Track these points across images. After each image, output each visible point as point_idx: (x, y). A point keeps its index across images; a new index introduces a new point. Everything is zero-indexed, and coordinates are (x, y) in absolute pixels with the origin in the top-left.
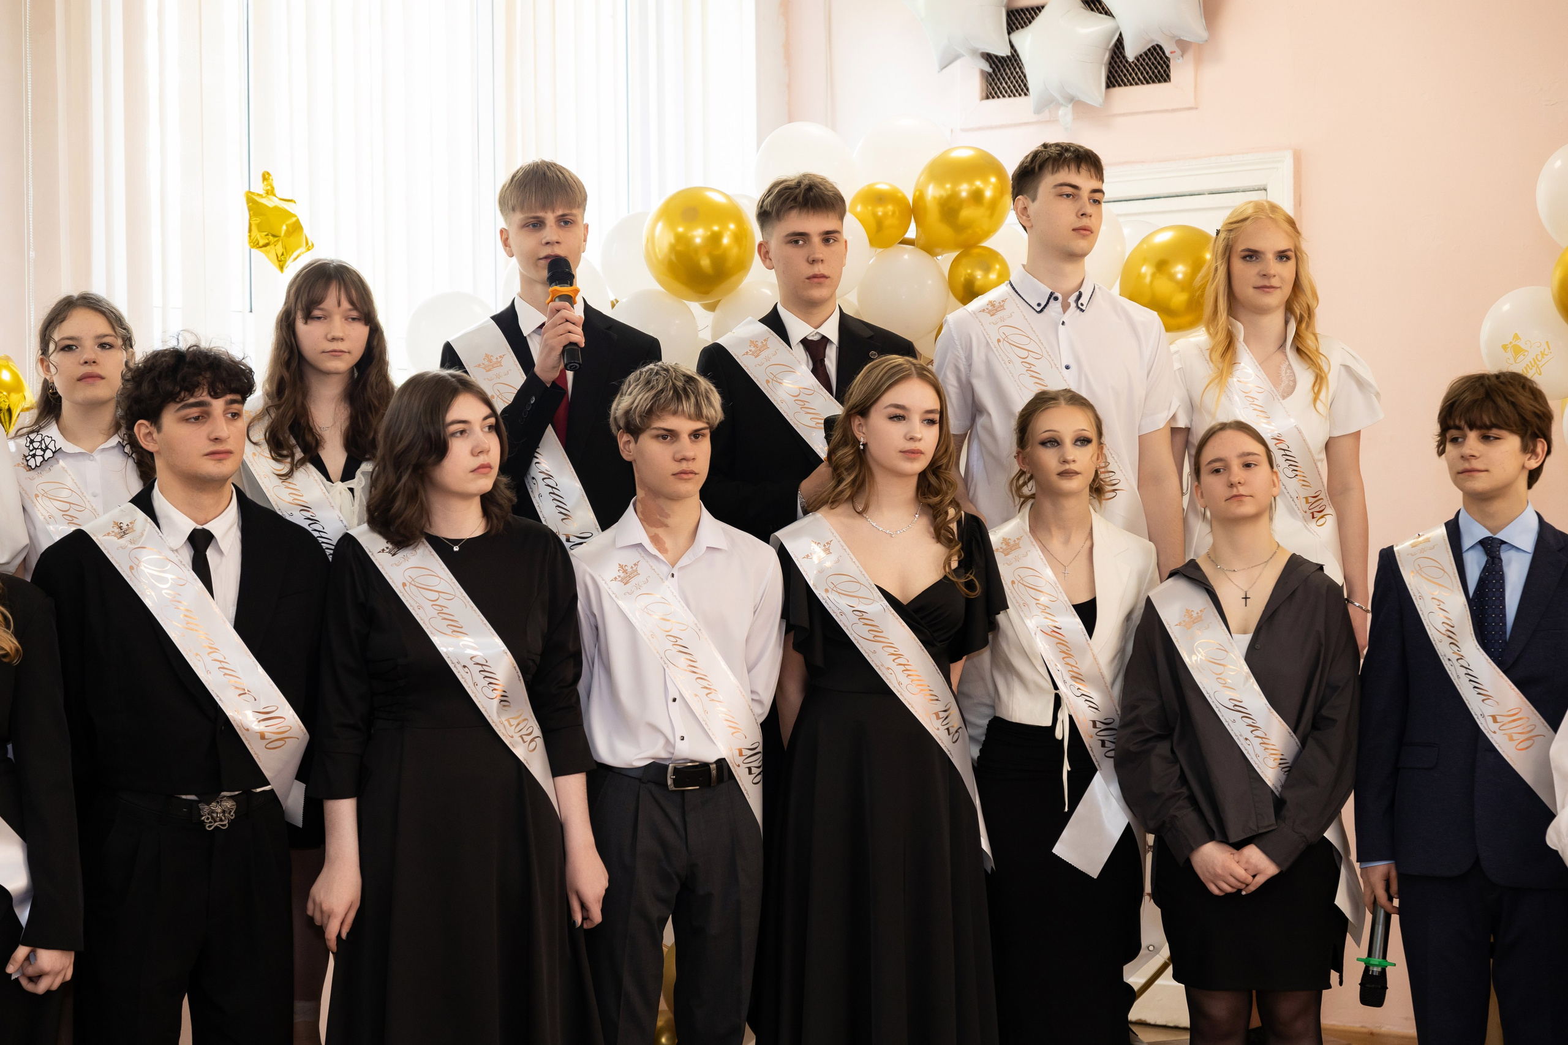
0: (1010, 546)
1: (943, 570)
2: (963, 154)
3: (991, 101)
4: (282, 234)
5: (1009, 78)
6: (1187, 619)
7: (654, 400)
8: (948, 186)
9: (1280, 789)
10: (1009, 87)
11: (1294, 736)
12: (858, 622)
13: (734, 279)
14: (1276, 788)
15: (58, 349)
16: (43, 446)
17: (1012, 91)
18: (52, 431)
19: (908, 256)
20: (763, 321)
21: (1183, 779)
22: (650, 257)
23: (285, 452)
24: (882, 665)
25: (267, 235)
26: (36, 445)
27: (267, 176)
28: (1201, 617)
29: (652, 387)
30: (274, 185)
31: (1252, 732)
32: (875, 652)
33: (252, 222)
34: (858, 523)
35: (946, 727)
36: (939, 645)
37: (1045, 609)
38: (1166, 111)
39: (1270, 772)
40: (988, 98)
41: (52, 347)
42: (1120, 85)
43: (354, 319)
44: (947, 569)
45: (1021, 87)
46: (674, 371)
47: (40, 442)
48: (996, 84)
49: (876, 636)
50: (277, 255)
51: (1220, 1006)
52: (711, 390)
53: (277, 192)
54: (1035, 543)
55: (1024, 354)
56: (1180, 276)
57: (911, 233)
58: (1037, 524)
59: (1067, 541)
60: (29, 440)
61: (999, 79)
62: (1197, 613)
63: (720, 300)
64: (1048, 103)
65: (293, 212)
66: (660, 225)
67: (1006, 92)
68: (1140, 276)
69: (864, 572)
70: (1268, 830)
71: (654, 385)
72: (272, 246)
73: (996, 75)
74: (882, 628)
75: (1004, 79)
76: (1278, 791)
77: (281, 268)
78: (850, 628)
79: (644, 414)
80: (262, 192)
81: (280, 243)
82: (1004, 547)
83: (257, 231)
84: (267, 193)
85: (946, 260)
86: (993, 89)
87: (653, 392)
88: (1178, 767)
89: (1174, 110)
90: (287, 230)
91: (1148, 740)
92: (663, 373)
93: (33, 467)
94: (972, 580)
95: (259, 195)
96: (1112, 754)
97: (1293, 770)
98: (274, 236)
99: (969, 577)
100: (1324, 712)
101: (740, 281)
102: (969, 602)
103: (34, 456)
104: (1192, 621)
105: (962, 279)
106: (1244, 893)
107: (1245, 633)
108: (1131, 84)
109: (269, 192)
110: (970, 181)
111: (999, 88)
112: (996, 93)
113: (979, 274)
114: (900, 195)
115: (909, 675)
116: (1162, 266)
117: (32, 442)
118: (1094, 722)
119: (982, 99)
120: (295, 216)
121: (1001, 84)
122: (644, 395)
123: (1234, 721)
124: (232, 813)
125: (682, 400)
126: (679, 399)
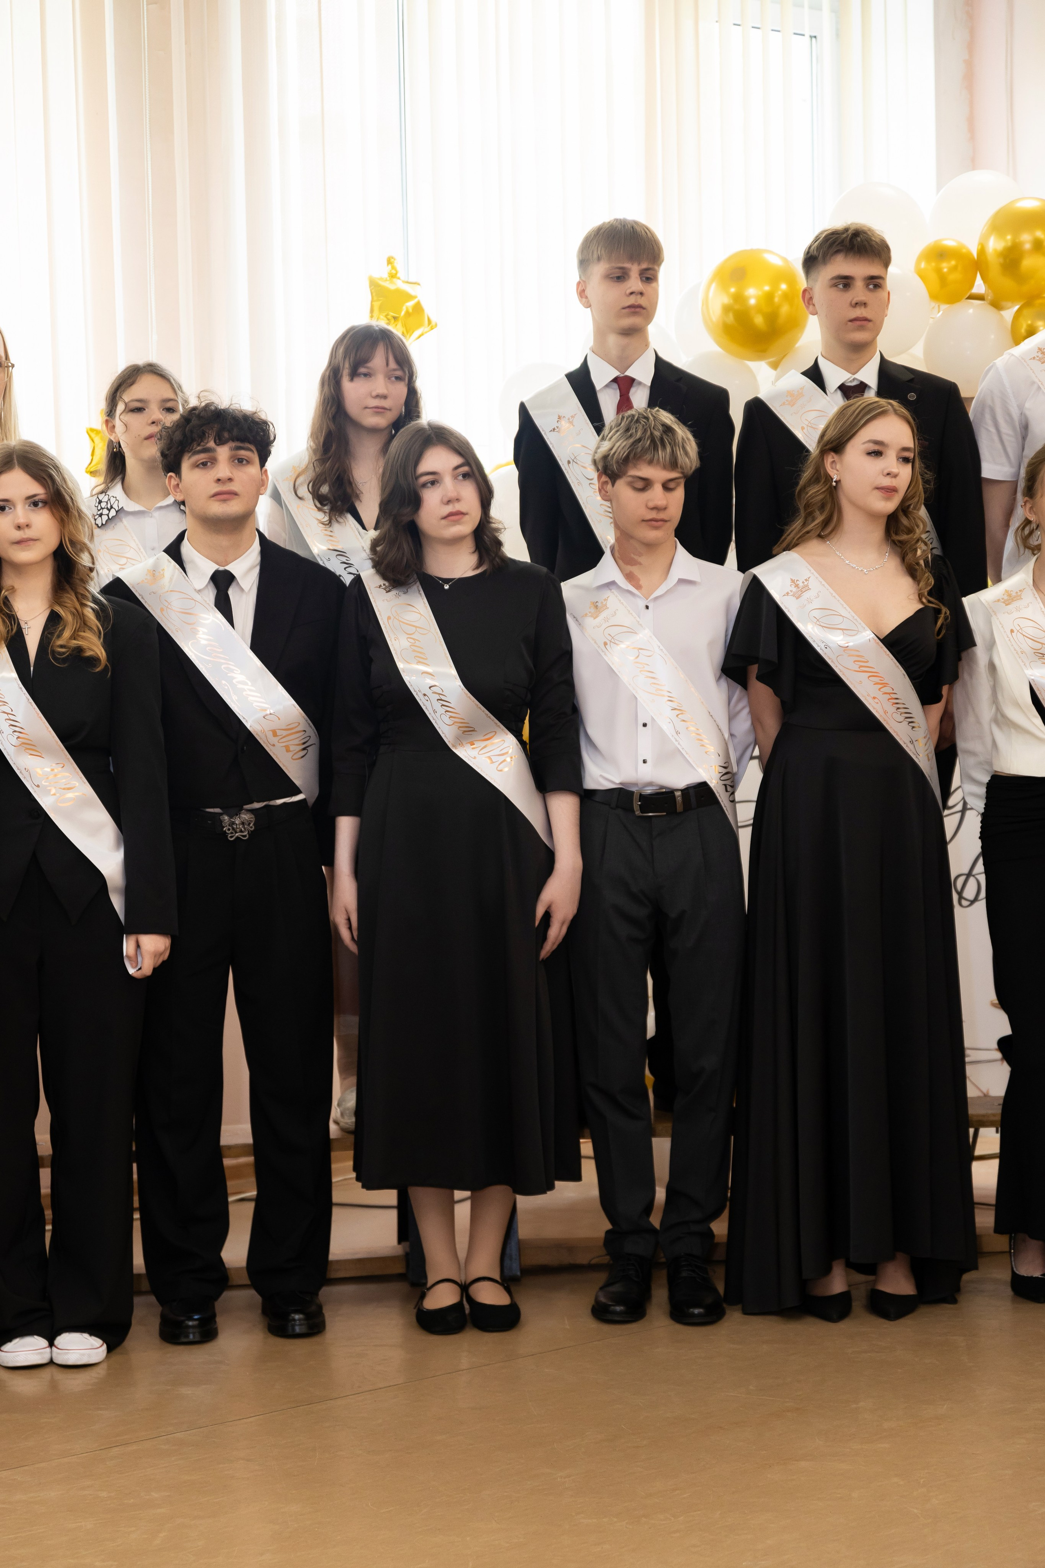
0: (1012, 598)
2: (1028, 204)
7: (631, 448)
8: (1012, 237)
13: (788, 336)
15: (127, 410)
16: (109, 506)
18: (117, 491)
19: (973, 310)
20: (805, 373)
26: (102, 505)
27: (392, 260)
29: (631, 436)
41: (120, 407)
43: (395, 378)
44: (920, 605)
46: (654, 420)
47: (106, 502)
49: (861, 666)
52: (688, 439)
53: (400, 275)
54: (1037, 594)
57: (979, 288)
58: (1041, 579)
60: (97, 500)
63: (782, 359)
65: (415, 294)
66: (714, 287)
71: (633, 433)
79: (621, 461)
80: (386, 276)
85: (1010, 313)
87: (631, 440)
92: (643, 421)
93: (100, 525)
95: (382, 279)
101: (795, 340)
103: (101, 515)
109: (393, 276)
110: (1031, 231)
114: (964, 251)
115: (894, 704)
117: (100, 502)
120: (416, 297)
122: (622, 442)
124: (251, 825)
125: (658, 450)
126: (655, 448)
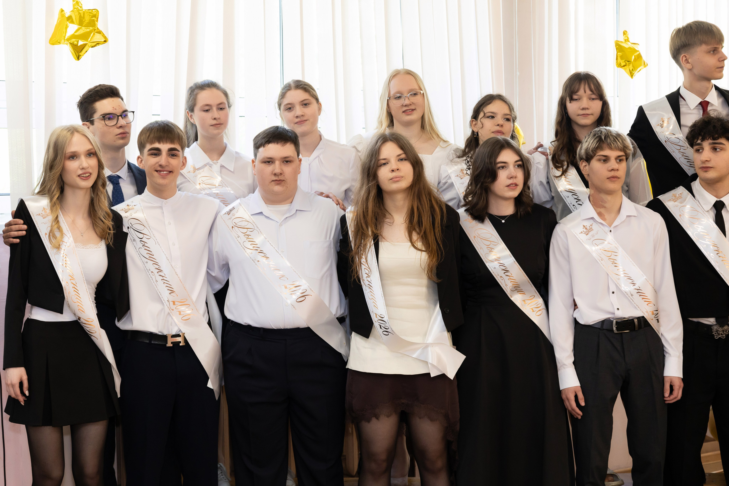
4: (632, 60)
15: (485, 116)
25: (625, 61)
27: (625, 32)
30: (629, 37)
33: (618, 55)
41: (481, 115)
50: (630, 70)
53: (630, 40)
72: (628, 66)
77: (632, 76)
80: (623, 40)
81: (631, 64)
83: (620, 59)
84: (626, 41)
90: (635, 58)
95: (621, 42)
98: (628, 61)
109: (627, 40)
120: (638, 51)
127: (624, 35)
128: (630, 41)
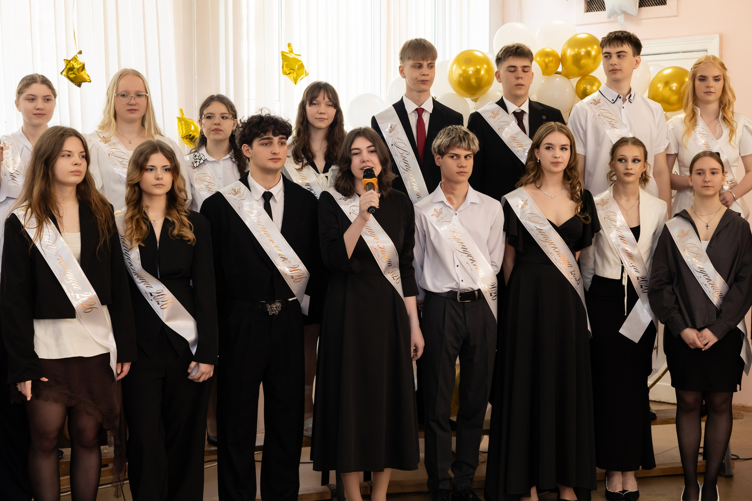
0: (604, 202)
1: (575, 213)
2: (583, 36)
3: (589, 13)
4: (296, 69)
5: (597, 3)
6: (682, 234)
7: (450, 141)
8: (576, 50)
9: (719, 307)
10: (597, 7)
11: (726, 284)
12: (539, 233)
13: (485, 89)
14: (718, 306)
15: (206, 117)
16: (200, 158)
17: (598, 9)
18: (203, 151)
19: (558, 79)
20: (497, 103)
21: (677, 301)
22: (450, 80)
23: (300, 160)
24: (549, 252)
25: (290, 69)
26: (197, 157)
27: (290, 45)
28: (688, 233)
30: (293, 49)
31: (708, 282)
32: (546, 246)
33: (284, 64)
34: (538, 191)
35: (575, 278)
36: (572, 244)
37: (618, 229)
38: (664, 17)
39: (715, 299)
40: (587, 11)
41: (203, 116)
42: (644, 6)
43: (329, 105)
44: (576, 212)
45: (602, 7)
46: (460, 129)
47: (199, 156)
48: (591, 6)
49: (546, 240)
50: (294, 79)
51: (690, 398)
52: (475, 138)
53: (294, 51)
54: (615, 201)
55: (610, 120)
56: (674, 88)
57: (560, 69)
58: (616, 193)
59: (628, 200)
60: (194, 155)
61: (592, 4)
62: (686, 232)
63: (479, 98)
64: (613, 14)
65: (300, 60)
66: (455, 66)
67: (595, 9)
68: (658, 88)
69: (542, 213)
70: (713, 323)
71: (451, 135)
72: (292, 74)
73: (591, 2)
74: (549, 236)
75: (594, 4)
76: (718, 307)
77: (296, 83)
78: (535, 236)
79: (446, 147)
80: (288, 51)
81: (295, 73)
82: (602, 203)
83: (286, 68)
84: (290, 52)
85: (575, 81)
86: (590, 8)
87: (450, 138)
88: (675, 296)
89: (667, 17)
90: (298, 67)
91: (662, 285)
92: (455, 130)
93: (196, 167)
94: (588, 216)
95: (286, 53)
96: (647, 291)
97: (725, 298)
98: (292, 70)
99: (585, 215)
100: (740, 274)
101: (488, 90)
102: (585, 225)
103: (196, 162)
104: (683, 234)
105: (582, 89)
106: (703, 350)
107: (706, 240)
108: (649, 6)
109: (291, 52)
110: (586, 48)
111: (592, 8)
112: (591, 10)
113: (589, 87)
114: (555, 53)
115: (560, 256)
116: (667, 84)
117: (195, 156)
118: (638, 278)
119: (585, 12)
120: (301, 61)
121: (593, 6)
122: (447, 139)
123: (700, 277)
124: (280, 308)
125: (462, 142)
126: (461, 141)
127: (288, 47)
128: (294, 53)
